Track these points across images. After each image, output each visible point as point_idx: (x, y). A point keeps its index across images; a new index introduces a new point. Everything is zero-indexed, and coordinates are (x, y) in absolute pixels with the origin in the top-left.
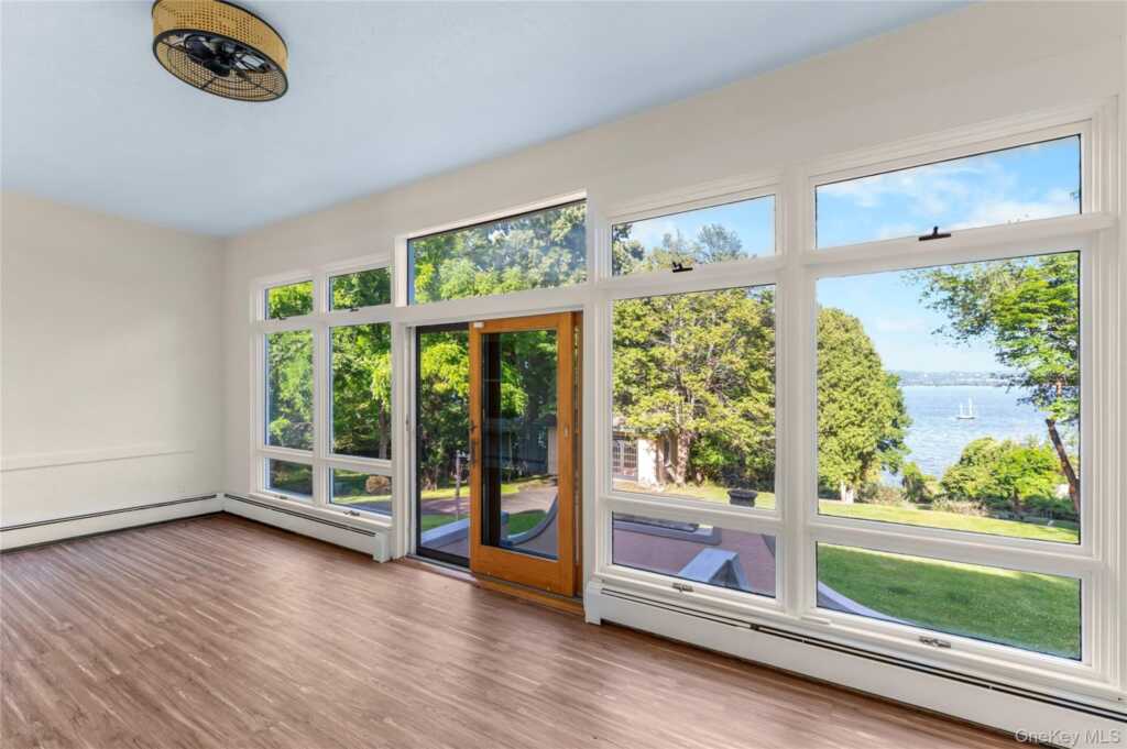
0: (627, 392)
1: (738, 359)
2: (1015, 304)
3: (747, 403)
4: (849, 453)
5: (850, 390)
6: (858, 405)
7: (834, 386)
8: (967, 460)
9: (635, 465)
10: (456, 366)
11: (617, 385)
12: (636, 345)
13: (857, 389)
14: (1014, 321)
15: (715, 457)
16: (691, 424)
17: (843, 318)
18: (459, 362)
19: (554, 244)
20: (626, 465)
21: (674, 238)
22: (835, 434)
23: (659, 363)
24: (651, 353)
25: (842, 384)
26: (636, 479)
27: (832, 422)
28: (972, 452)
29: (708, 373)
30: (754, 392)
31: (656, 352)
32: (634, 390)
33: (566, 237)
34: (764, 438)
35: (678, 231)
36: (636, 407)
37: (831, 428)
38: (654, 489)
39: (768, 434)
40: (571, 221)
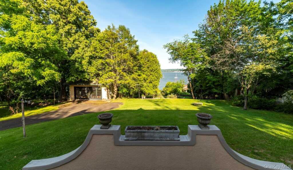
0: (98, 73)
1: (131, 63)
2: (186, 53)
3: (133, 75)
4: (154, 87)
5: (155, 72)
6: (156, 76)
7: (152, 71)
8: (167, 87)
9: (101, 95)
10: (22, 62)
11: (95, 71)
12: (101, 58)
13: (156, 72)
14: (186, 57)
15: (125, 90)
16: (119, 82)
17: (153, 55)
18: (24, 60)
19: (69, 22)
20: (98, 95)
21: (111, 27)
22: (152, 83)
23: (108, 64)
24: (106, 61)
25: (153, 71)
26: (101, 99)
27: (151, 80)
28: (167, 85)
29: (122, 67)
30: (135, 73)
31: (108, 60)
32: (100, 72)
33: (74, 20)
34: (138, 84)
35: (113, 25)
36: (102, 77)
37: (151, 81)
38: (107, 101)
39: (138, 83)
40: (76, 15)
